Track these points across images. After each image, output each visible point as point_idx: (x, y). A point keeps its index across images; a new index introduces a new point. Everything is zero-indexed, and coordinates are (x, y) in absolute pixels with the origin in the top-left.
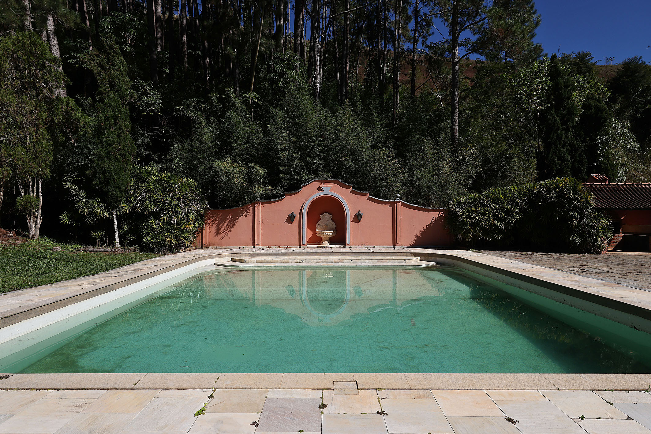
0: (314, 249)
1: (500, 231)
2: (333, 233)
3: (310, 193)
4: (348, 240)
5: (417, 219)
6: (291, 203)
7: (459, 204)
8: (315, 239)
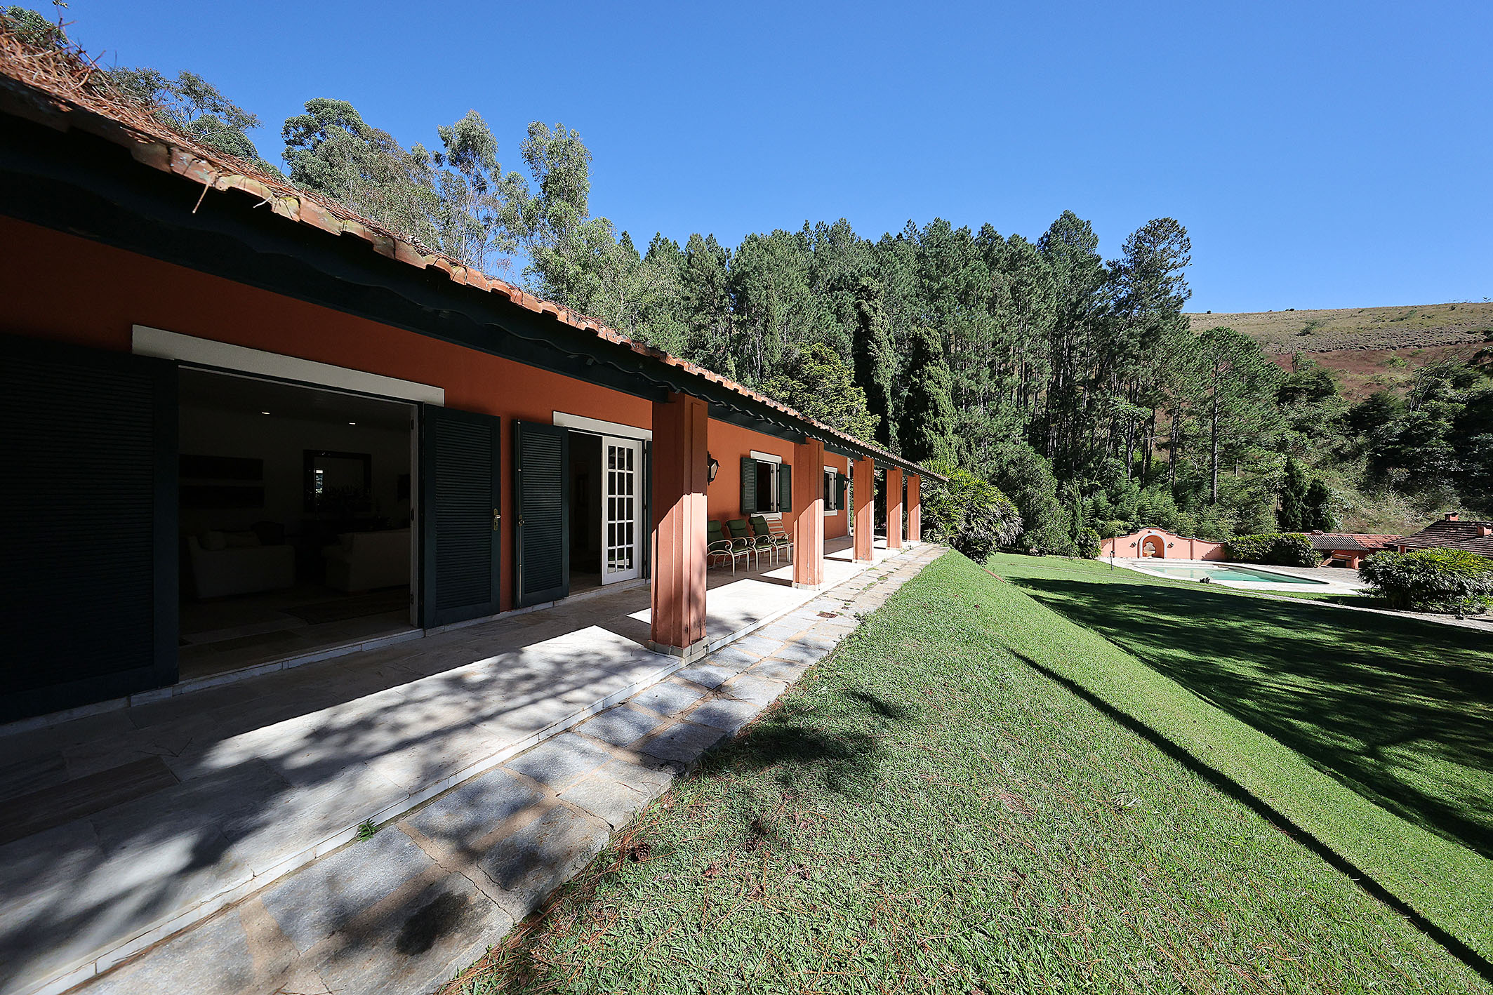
0: (1145, 559)
2: (1154, 552)
3: (1144, 533)
4: (1165, 555)
5: (1205, 548)
6: (1133, 538)
7: (1232, 542)
8: (1145, 555)
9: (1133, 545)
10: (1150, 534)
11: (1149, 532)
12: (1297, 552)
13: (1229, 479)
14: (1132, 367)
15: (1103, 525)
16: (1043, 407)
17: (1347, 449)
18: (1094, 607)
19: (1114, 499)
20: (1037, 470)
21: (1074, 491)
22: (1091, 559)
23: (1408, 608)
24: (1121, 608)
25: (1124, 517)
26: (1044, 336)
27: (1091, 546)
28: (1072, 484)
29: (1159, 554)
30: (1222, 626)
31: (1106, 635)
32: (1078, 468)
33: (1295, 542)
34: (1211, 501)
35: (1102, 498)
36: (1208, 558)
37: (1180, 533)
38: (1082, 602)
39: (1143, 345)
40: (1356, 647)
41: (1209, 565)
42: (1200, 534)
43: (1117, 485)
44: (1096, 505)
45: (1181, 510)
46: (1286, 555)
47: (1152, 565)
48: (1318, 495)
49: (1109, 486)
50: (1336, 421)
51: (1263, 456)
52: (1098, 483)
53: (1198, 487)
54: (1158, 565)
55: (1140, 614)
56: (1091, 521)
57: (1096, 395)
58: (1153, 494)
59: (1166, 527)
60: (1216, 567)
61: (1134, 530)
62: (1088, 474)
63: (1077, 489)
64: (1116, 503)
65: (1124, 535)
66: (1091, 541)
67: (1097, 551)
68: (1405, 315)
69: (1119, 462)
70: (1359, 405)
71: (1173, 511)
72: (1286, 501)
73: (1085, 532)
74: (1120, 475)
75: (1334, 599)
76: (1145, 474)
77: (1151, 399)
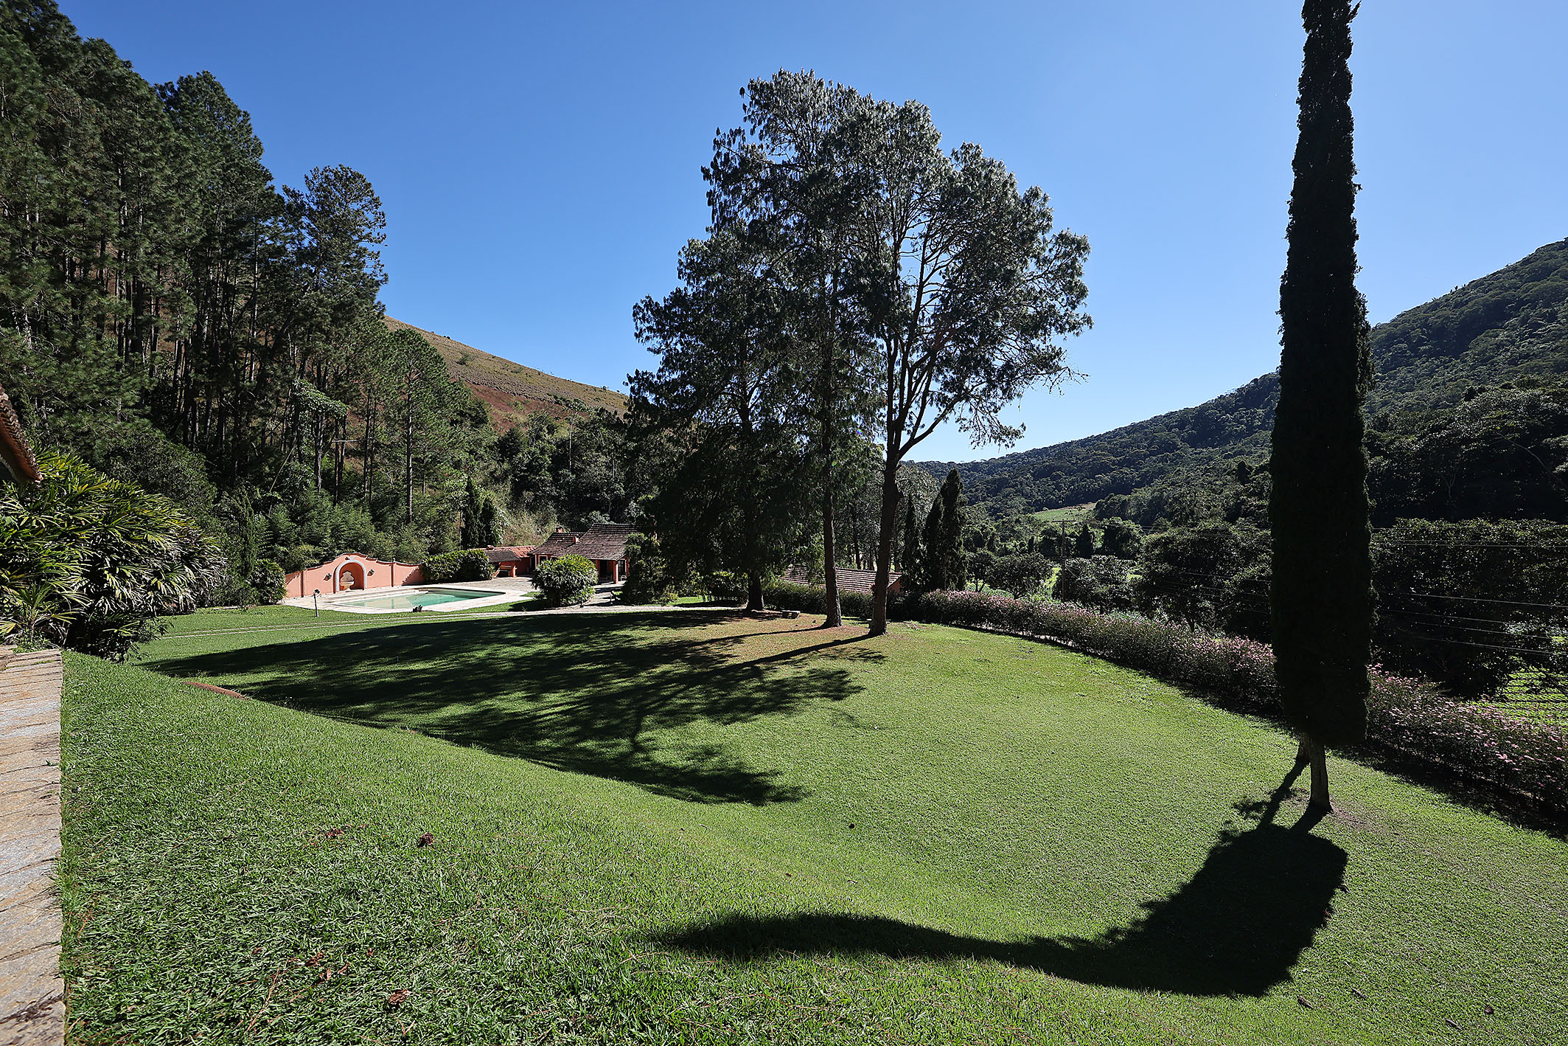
0: (343, 593)
1: (452, 574)
2: (353, 583)
3: (341, 561)
4: (366, 586)
5: (405, 571)
6: (328, 568)
7: (429, 562)
8: (342, 588)
9: (328, 578)
10: (348, 561)
11: (347, 559)
12: (479, 567)
13: (421, 495)
14: (321, 344)
15: (286, 553)
16: (168, 367)
17: (498, 473)
18: (325, 678)
19: (299, 516)
20: (177, 470)
21: (242, 505)
22: (271, 604)
23: (558, 605)
24: (361, 669)
25: (315, 541)
26: (179, 249)
27: (272, 585)
28: (240, 496)
29: (359, 585)
30: (473, 661)
31: (359, 717)
32: (243, 471)
33: (477, 558)
34: (407, 520)
35: (282, 516)
36: (409, 582)
37: (380, 557)
38: (303, 676)
39: (335, 321)
40: (567, 649)
41: (412, 591)
42: (400, 557)
43: (303, 498)
44: (273, 526)
45: (379, 529)
46: (470, 571)
47: (352, 600)
48: (489, 513)
49: (292, 501)
50: (491, 448)
51: (452, 474)
52: (276, 495)
53: (394, 504)
54: (359, 599)
55: (389, 671)
56: (268, 549)
57: (274, 370)
58: (347, 511)
59: (364, 551)
60: (417, 592)
61: (329, 558)
62: (260, 480)
63: (247, 504)
64: (301, 523)
65: (315, 565)
66: (272, 578)
67: (281, 592)
68: (519, 370)
69: (306, 468)
70: (502, 435)
71: (370, 530)
72: (467, 518)
73: (262, 566)
74: (307, 485)
75: (517, 607)
76: (337, 487)
77: (345, 392)
